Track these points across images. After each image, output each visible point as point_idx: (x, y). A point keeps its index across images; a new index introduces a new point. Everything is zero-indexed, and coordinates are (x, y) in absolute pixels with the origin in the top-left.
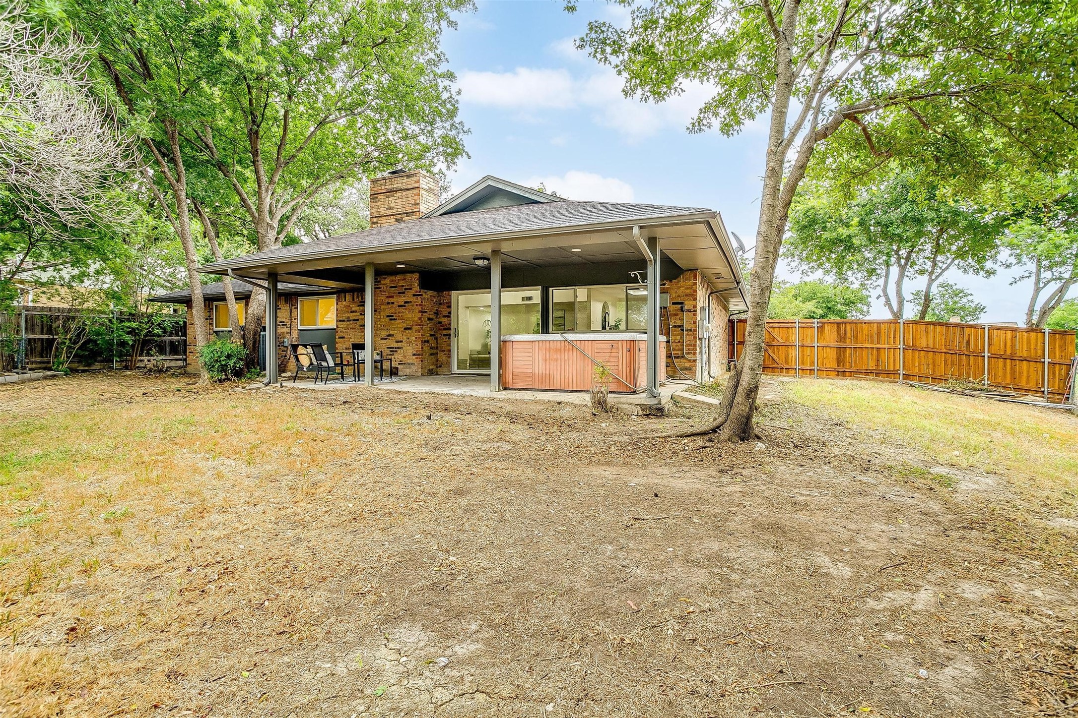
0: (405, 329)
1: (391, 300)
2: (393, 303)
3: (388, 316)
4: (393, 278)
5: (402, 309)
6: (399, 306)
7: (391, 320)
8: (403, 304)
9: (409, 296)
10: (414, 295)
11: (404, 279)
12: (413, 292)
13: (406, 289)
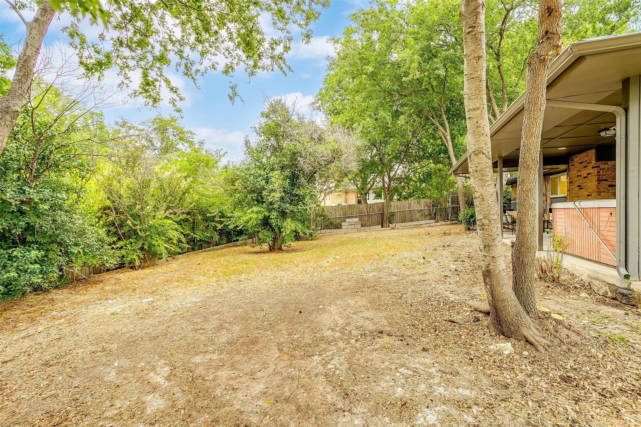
0: (588, 195)
1: (580, 173)
2: (581, 176)
3: (578, 186)
4: (581, 155)
5: (585, 180)
6: (584, 178)
7: (580, 189)
8: (586, 175)
9: (590, 170)
10: (593, 168)
11: (587, 156)
12: (592, 165)
13: (588, 163)
